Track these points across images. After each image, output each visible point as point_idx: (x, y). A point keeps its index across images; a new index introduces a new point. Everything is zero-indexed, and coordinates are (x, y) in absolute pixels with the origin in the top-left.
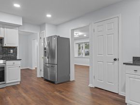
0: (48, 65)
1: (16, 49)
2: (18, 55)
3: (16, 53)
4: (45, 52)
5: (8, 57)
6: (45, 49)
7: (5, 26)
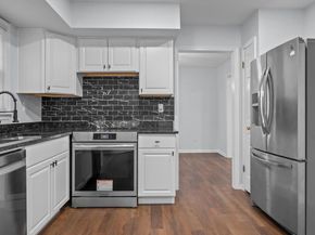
0: (266, 156)
1: (173, 103)
2: (176, 117)
3: (173, 113)
4: (256, 108)
5: (153, 124)
6: (255, 98)
7: (142, 42)
